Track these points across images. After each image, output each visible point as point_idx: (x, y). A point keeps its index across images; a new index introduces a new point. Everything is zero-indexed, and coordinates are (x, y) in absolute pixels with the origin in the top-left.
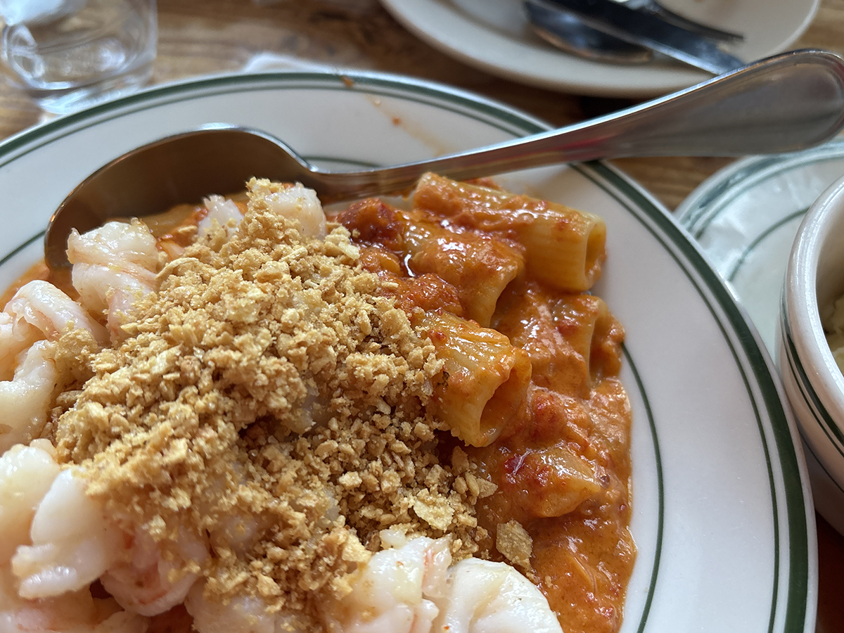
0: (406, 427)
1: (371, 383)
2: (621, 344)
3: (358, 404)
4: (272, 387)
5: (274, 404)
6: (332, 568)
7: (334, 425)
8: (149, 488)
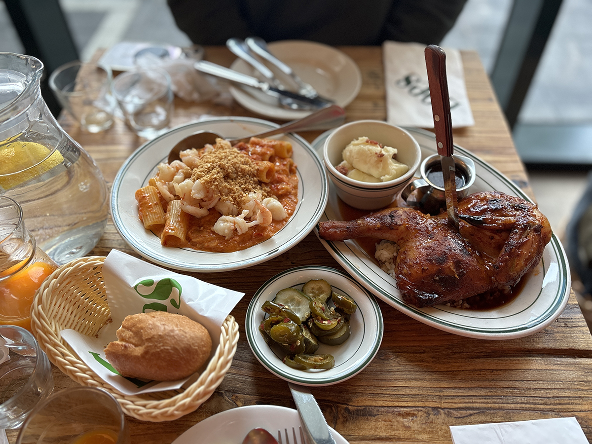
0: (252, 179)
1: (245, 170)
2: (296, 167)
3: (243, 174)
4: (228, 168)
5: (229, 171)
6: (241, 197)
7: (239, 177)
8: (211, 182)
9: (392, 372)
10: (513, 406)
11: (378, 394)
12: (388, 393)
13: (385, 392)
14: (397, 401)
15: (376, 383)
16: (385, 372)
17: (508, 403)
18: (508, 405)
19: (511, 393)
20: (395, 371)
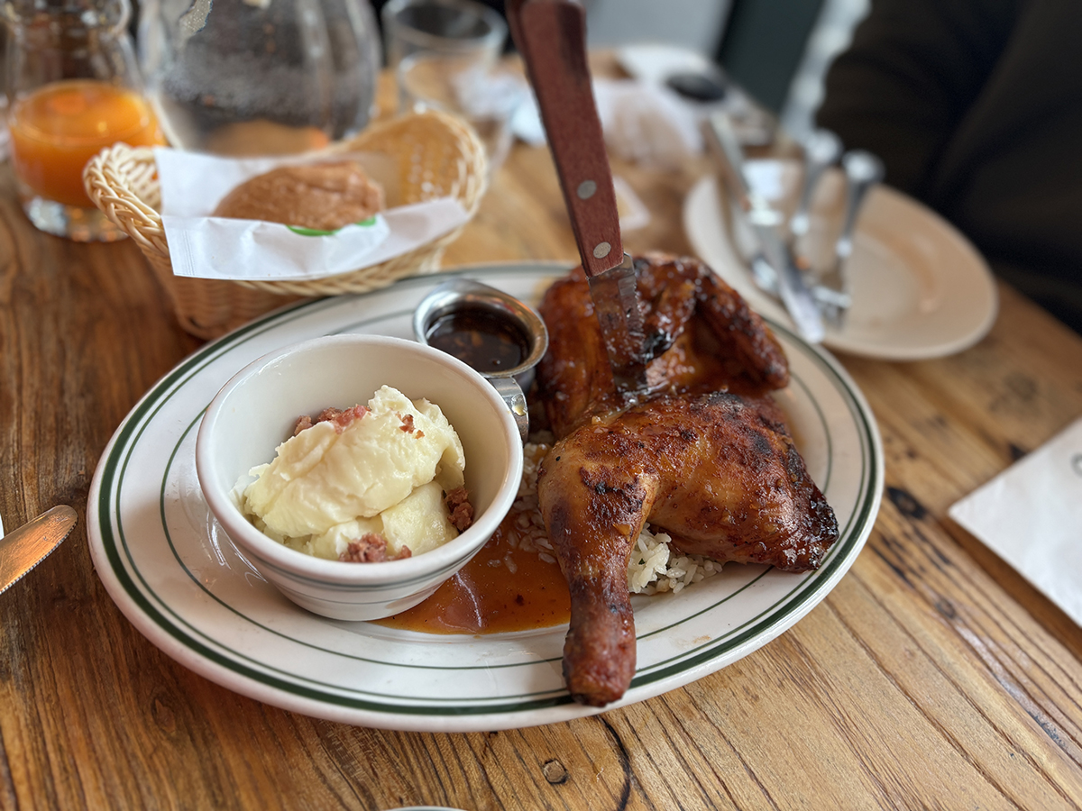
9: (122, 742)
11: (42, 733)
12: (52, 756)
13: (50, 748)
14: (31, 789)
15: (73, 716)
16: (114, 726)
20: (125, 752)
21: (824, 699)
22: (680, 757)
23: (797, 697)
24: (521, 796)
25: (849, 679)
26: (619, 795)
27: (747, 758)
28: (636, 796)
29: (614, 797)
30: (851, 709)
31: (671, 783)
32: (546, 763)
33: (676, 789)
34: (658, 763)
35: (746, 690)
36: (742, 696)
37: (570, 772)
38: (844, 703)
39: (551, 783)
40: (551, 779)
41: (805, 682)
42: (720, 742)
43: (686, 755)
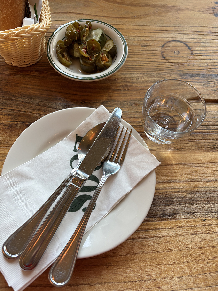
10: (208, 131)
17: (205, 129)
18: (205, 130)
19: (207, 124)
21: (184, 9)
22: (184, 34)
23: (182, 12)
24: (178, 59)
25: (182, 4)
26: (186, 46)
27: (189, 25)
28: (187, 43)
29: (186, 47)
30: (188, 7)
31: (188, 38)
32: (175, 53)
33: (189, 38)
34: (183, 37)
35: (177, 18)
36: (177, 20)
37: (178, 50)
38: (186, 7)
39: (179, 54)
40: (178, 53)
41: (180, 10)
42: (184, 27)
43: (184, 33)
